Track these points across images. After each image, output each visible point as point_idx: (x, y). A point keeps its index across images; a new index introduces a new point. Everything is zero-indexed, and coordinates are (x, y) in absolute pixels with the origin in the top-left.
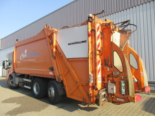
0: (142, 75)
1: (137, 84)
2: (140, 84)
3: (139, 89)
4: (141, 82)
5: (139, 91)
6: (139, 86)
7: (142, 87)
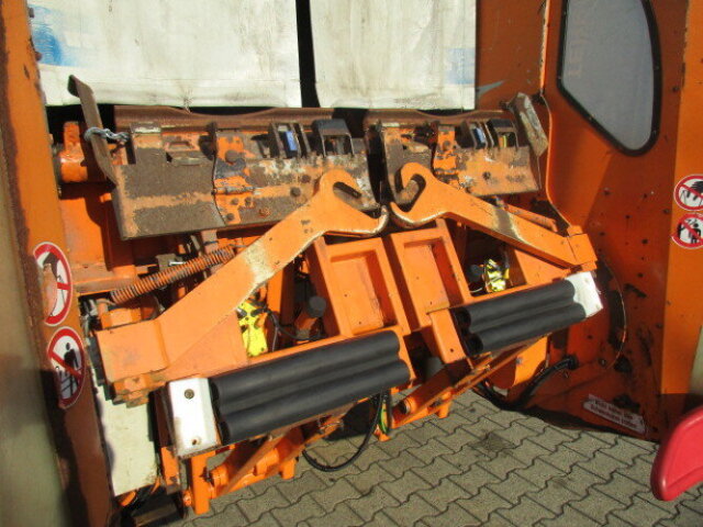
0: (685, 236)
1: (614, 340)
2: (650, 344)
3: (625, 403)
4: (660, 327)
5: (620, 418)
6: (623, 365)
7: (657, 383)
